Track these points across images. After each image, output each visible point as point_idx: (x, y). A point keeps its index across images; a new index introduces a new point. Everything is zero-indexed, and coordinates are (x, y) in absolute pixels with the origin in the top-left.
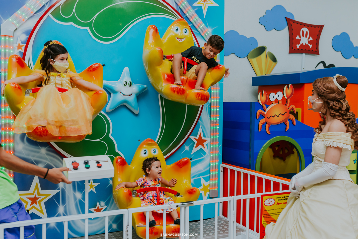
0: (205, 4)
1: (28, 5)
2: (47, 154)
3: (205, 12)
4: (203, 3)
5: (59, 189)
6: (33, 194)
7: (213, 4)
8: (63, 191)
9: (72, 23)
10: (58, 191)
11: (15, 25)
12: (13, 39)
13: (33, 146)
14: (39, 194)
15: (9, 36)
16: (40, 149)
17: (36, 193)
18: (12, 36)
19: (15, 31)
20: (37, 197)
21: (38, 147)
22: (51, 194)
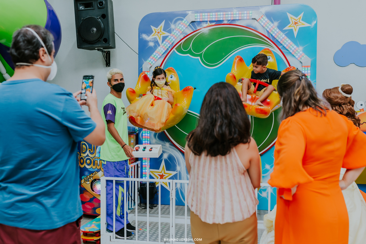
0: (295, 26)
1: (158, 50)
2: (170, 147)
3: (295, 34)
4: (294, 26)
5: (177, 171)
6: (161, 172)
7: (304, 24)
8: (180, 173)
9: (188, 55)
10: (177, 172)
11: (150, 64)
12: (150, 73)
13: (161, 141)
14: (165, 173)
15: (147, 72)
16: (165, 143)
17: (163, 172)
18: (148, 72)
19: (150, 68)
20: (164, 174)
21: (164, 142)
22: (172, 174)
